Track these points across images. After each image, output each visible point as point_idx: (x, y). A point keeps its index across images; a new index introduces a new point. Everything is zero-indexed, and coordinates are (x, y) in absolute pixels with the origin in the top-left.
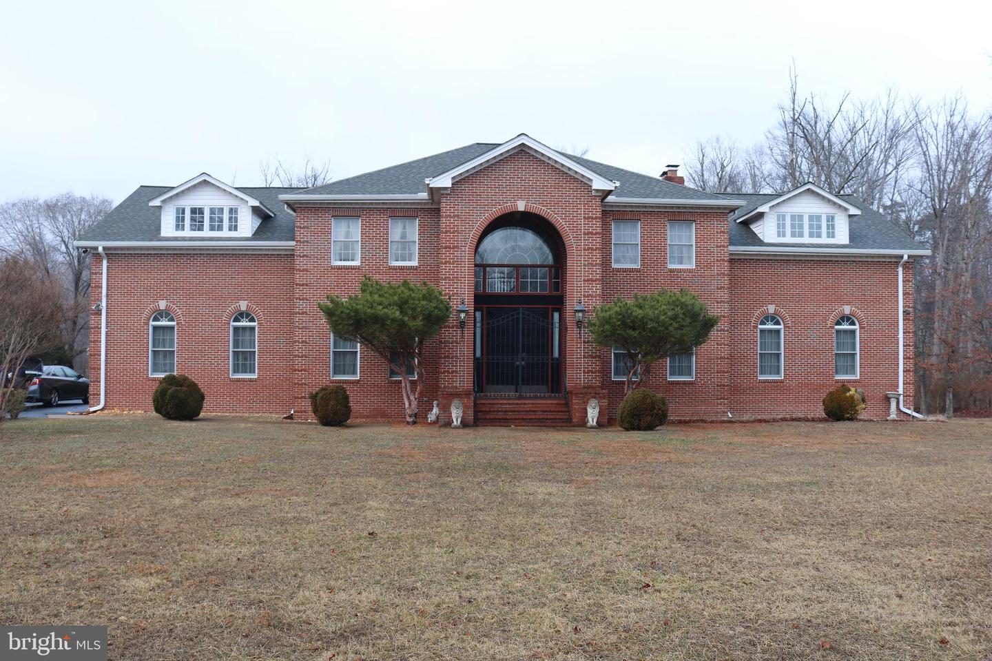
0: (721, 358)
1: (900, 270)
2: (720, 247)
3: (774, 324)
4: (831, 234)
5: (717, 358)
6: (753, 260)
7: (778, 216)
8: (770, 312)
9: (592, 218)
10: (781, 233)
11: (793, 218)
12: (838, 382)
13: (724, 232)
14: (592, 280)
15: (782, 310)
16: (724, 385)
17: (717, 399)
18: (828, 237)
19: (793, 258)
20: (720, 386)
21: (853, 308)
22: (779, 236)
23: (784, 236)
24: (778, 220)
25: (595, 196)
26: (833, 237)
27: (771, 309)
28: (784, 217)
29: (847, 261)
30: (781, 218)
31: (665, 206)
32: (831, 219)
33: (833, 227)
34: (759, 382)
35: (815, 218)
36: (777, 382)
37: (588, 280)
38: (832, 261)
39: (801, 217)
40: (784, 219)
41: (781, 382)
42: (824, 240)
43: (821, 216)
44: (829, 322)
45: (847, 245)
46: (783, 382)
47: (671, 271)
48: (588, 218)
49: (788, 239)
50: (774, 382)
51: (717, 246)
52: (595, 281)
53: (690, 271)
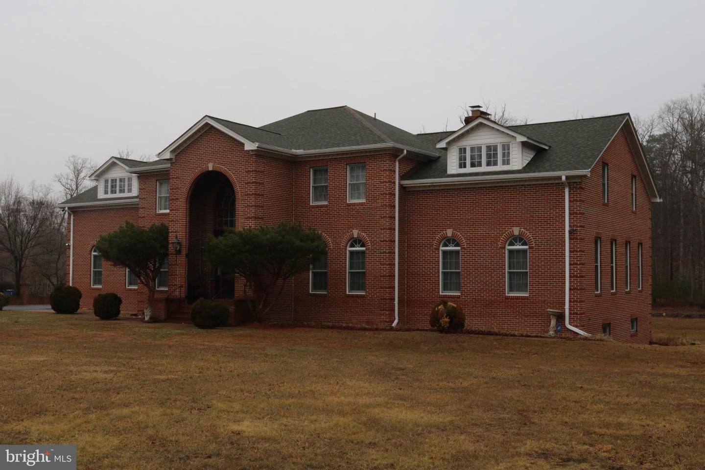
0: (383, 276)
1: (567, 190)
2: (383, 182)
3: (455, 246)
4: (506, 162)
5: (381, 276)
7: (460, 149)
8: (448, 235)
9: (251, 172)
10: (462, 165)
11: (472, 149)
12: (508, 299)
15: (459, 233)
16: (388, 299)
17: (381, 310)
18: (504, 164)
19: (467, 187)
21: (523, 230)
22: (460, 167)
23: (465, 167)
24: (460, 153)
25: (252, 155)
26: (508, 164)
27: (449, 232)
28: (465, 149)
29: (517, 186)
30: (462, 151)
31: (343, 153)
32: (506, 148)
33: (508, 154)
34: (440, 297)
35: (491, 149)
36: (454, 298)
37: (247, 218)
38: (502, 186)
39: (480, 149)
40: (465, 152)
41: (457, 298)
42: (500, 167)
43: (497, 146)
44: (499, 243)
45: (519, 170)
46: (459, 298)
47: (349, 205)
48: (248, 171)
50: (452, 298)
51: (381, 183)
52: (252, 218)
53: (361, 204)
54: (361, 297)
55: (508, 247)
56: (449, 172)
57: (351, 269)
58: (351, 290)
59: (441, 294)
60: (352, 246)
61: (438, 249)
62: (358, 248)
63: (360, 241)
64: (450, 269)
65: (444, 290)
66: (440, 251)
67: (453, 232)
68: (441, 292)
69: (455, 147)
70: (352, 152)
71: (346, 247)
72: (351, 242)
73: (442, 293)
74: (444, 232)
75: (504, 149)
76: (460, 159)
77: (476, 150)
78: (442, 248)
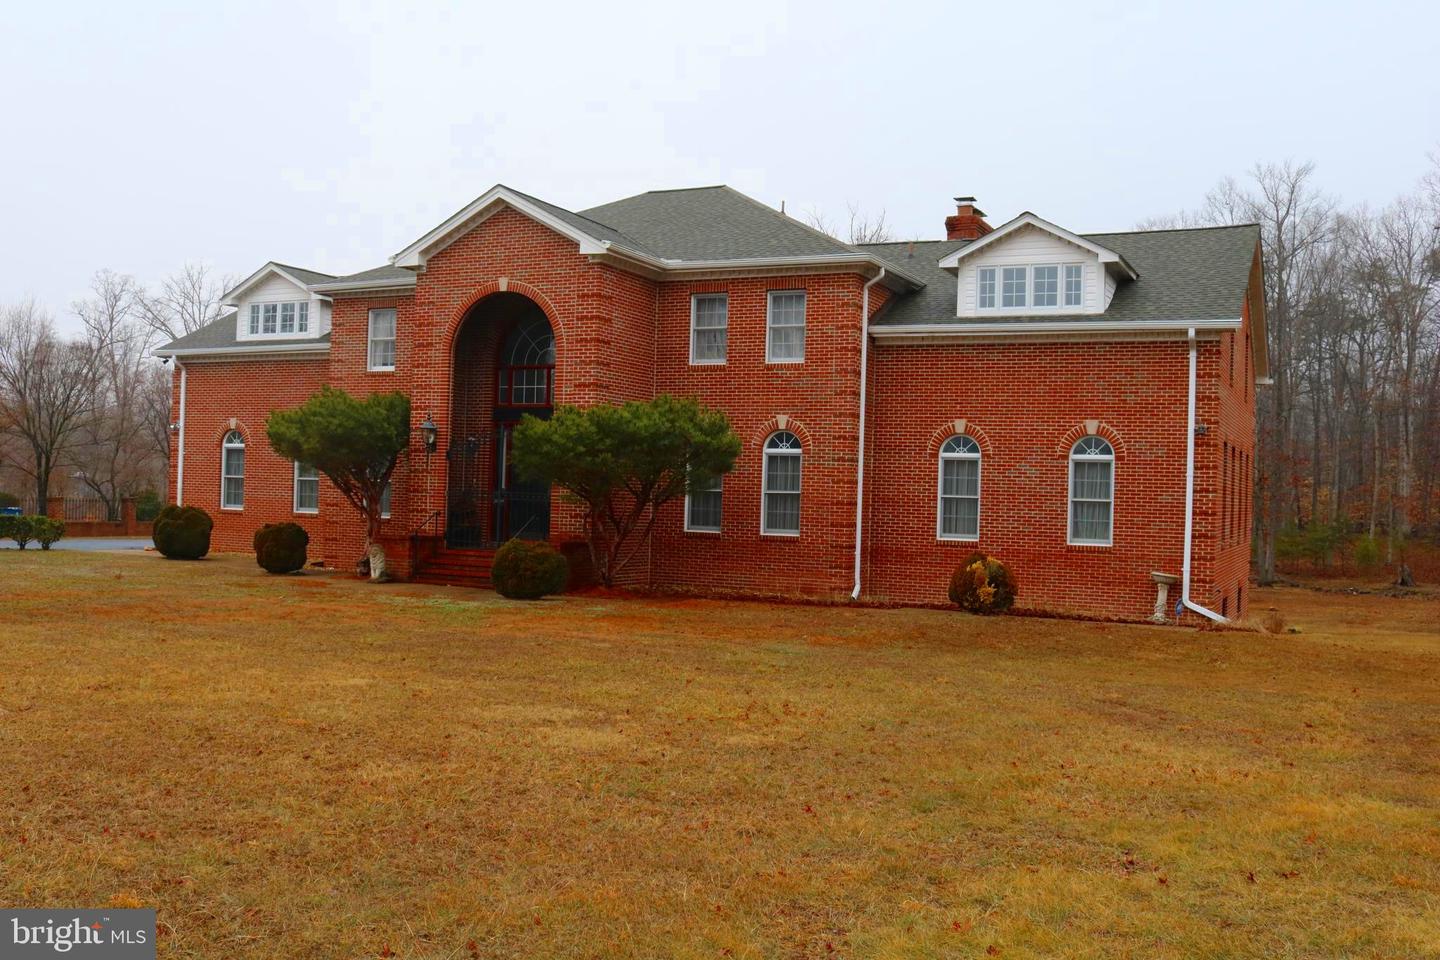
1: (1193, 356)
2: (842, 327)
3: (970, 451)
4: (1074, 298)
5: (833, 504)
7: (984, 272)
8: (957, 431)
9: (588, 296)
10: (986, 302)
11: (1008, 273)
14: (585, 385)
15: (978, 428)
16: (842, 547)
18: (1068, 302)
20: (836, 547)
21: (1104, 425)
22: (983, 304)
23: (992, 304)
24: (983, 278)
25: (593, 264)
26: (1078, 301)
27: (959, 426)
28: (992, 272)
29: (1095, 343)
30: (987, 275)
32: (1074, 272)
33: (1078, 284)
35: (1044, 273)
36: (965, 547)
37: (580, 385)
38: (1067, 344)
39: (1021, 273)
40: (992, 278)
41: (973, 547)
42: (1061, 308)
43: (1056, 268)
44: (1058, 449)
45: (1101, 315)
46: (977, 547)
47: (770, 368)
48: (584, 296)
49: (999, 310)
50: (962, 547)
51: (838, 328)
52: (589, 386)
53: (796, 367)
54: (790, 541)
55: (1074, 457)
56: (961, 313)
57: (769, 489)
58: (768, 527)
59: (938, 538)
60: (773, 445)
61: (935, 455)
62: (784, 450)
63: (789, 437)
64: (957, 494)
65: (944, 531)
66: (940, 460)
67: (967, 426)
68: (938, 534)
69: (973, 267)
70: (780, 268)
71: (762, 446)
72: (771, 437)
73: (941, 537)
74: (950, 424)
75: (1069, 274)
76: (983, 290)
77: (1015, 275)
78: (943, 455)
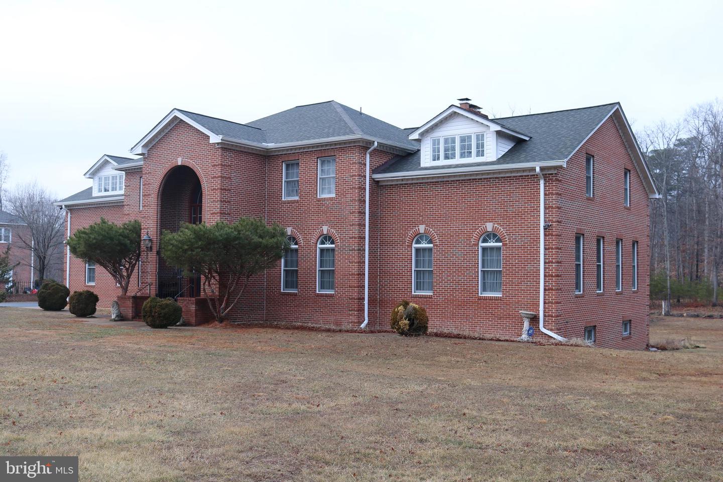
2: (353, 176)
3: (428, 243)
4: (481, 153)
5: (350, 275)
6: (407, 184)
7: (434, 141)
8: (421, 232)
10: (436, 157)
11: (446, 141)
13: (355, 163)
15: (431, 230)
16: (357, 299)
17: (350, 311)
18: (478, 155)
19: (440, 180)
21: (496, 225)
22: (434, 159)
24: (434, 144)
26: (483, 155)
27: (422, 229)
28: (438, 141)
29: (490, 178)
30: (436, 142)
32: (480, 137)
33: (483, 146)
34: (412, 297)
35: (465, 139)
36: (426, 298)
38: (476, 179)
39: (453, 140)
40: (439, 144)
41: (429, 298)
42: (474, 159)
43: (471, 136)
44: (472, 240)
45: (495, 162)
46: (432, 297)
47: (320, 200)
49: (442, 162)
50: (424, 298)
53: (331, 199)
54: (330, 296)
55: (481, 244)
56: (423, 165)
57: (321, 267)
58: (321, 288)
59: (413, 293)
60: (323, 243)
61: (410, 246)
62: (328, 246)
63: (330, 238)
64: (424, 268)
65: (417, 289)
66: (413, 248)
67: (425, 229)
68: (413, 291)
69: (429, 138)
70: (322, 145)
71: (317, 244)
72: (321, 239)
74: (417, 228)
75: (478, 139)
76: (434, 151)
77: (450, 141)
78: (414, 245)
